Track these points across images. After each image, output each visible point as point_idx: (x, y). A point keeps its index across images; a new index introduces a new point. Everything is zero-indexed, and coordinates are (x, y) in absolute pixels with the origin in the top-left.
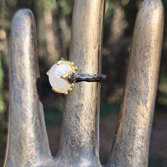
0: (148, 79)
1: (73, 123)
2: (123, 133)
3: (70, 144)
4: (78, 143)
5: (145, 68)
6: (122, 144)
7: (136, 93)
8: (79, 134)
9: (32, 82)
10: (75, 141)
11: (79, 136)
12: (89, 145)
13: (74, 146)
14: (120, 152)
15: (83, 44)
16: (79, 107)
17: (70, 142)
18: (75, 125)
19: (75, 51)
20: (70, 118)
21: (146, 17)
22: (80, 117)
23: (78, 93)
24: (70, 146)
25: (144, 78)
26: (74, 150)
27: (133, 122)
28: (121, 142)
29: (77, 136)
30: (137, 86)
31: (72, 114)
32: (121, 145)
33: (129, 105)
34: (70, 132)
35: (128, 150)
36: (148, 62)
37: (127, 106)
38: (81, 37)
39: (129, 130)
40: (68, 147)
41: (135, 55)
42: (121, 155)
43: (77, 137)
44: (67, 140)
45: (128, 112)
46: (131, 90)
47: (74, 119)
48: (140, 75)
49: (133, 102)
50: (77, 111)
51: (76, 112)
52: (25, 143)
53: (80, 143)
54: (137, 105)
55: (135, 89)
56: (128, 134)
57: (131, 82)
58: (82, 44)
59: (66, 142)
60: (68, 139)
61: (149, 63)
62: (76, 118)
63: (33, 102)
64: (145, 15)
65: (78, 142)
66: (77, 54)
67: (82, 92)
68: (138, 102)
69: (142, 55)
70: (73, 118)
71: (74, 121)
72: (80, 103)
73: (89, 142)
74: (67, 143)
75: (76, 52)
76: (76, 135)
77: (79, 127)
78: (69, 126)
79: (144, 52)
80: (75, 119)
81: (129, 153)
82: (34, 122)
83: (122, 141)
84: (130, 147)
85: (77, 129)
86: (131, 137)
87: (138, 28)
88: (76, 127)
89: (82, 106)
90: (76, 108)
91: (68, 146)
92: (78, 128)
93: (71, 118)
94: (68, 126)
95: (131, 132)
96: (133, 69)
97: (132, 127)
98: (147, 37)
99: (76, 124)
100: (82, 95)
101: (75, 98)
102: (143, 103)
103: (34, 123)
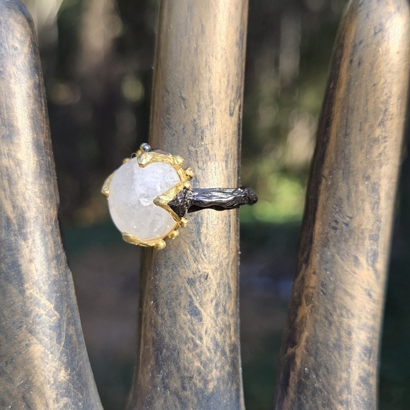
0: (379, 199)
1: (182, 328)
2: (319, 345)
3: (176, 389)
4: (200, 385)
5: (374, 168)
6: (320, 373)
7: (350, 235)
8: (203, 358)
9: (47, 218)
10: (191, 378)
11: (201, 363)
12: (227, 384)
13: (188, 393)
14: (313, 395)
15: (202, 102)
16: (197, 284)
17: (175, 384)
18: (190, 335)
19: (178, 124)
20: (174, 316)
21: (375, 33)
22: (202, 311)
23: (193, 245)
24: (176, 394)
25: (369, 196)
26: (190, 405)
27: (344, 313)
28: (314, 370)
29: (197, 364)
30: (351, 218)
31: (180, 305)
32: (317, 376)
33: (333, 267)
34: (176, 354)
35: (338, 389)
36: (380, 154)
37: (326, 270)
38: (194, 82)
39: (336, 335)
40: (171, 398)
41: (346, 135)
42: (319, 403)
43: (198, 367)
44: (167, 377)
45: (331, 287)
46: (335, 229)
47: (184, 317)
48: (361, 188)
49: (342, 259)
50: (192, 294)
51: (190, 296)
52: (44, 402)
53: (206, 382)
54: (353, 269)
55: (347, 225)
56: (334, 344)
57: (335, 206)
58: (198, 104)
59: (164, 383)
60: (169, 375)
61: (383, 155)
62: (191, 315)
63: (55, 276)
64: (375, 28)
65: (200, 382)
66: (184, 133)
67: (203, 239)
68: (356, 259)
69: (366, 136)
70: (182, 316)
71: (185, 324)
72: (199, 271)
73: (226, 376)
74: (166, 387)
75: (182, 127)
76: (193, 363)
77: (201, 339)
78: (172, 337)
79: (371, 126)
80: (189, 317)
81: (340, 395)
82: (64, 334)
83: (320, 365)
84: (341, 379)
85: (196, 346)
86: (344, 352)
87: (355, 63)
88: (192, 339)
89: (206, 279)
90: (188, 287)
91: (170, 394)
92: (198, 342)
93: (175, 314)
94: (167, 340)
95: (342, 339)
96: (341, 172)
97: (345, 325)
98: (379, 86)
99: (192, 332)
100: (205, 248)
101: (185, 258)
102: (367, 260)
103: (63, 339)
